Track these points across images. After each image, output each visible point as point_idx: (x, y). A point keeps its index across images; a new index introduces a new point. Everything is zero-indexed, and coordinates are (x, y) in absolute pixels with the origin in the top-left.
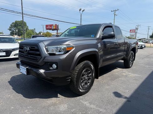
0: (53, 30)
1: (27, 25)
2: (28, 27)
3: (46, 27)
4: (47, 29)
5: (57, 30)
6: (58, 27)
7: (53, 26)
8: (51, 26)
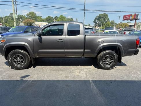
0: (131, 20)
1: (108, 17)
2: (109, 18)
3: (124, 18)
4: (124, 20)
5: (136, 20)
6: (137, 16)
7: (131, 16)
8: (129, 16)
